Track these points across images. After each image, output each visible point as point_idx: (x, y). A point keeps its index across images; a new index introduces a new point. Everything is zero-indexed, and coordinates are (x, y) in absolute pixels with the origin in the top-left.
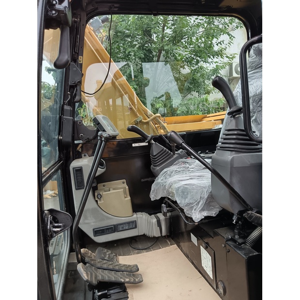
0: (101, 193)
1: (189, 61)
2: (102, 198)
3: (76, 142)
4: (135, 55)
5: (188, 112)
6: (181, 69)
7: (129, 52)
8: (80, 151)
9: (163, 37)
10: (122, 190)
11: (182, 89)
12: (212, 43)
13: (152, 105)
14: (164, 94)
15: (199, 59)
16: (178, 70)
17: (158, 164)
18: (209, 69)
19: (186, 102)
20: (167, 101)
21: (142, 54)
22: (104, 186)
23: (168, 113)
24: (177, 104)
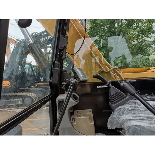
0: (75, 117)
1: (137, 37)
2: (75, 121)
3: (62, 83)
4: (105, 35)
5: (136, 66)
6: (132, 42)
7: (102, 34)
8: (64, 89)
9: (121, 25)
10: (89, 117)
11: (133, 53)
12: (152, 26)
13: (114, 62)
14: (121, 56)
15: (143, 35)
16: (130, 42)
17: (114, 102)
18: (150, 41)
19: (135, 60)
20: (123, 60)
21: (109, 35)
22: (78, 112)
23: (123, 66)
24: (129, 61)
